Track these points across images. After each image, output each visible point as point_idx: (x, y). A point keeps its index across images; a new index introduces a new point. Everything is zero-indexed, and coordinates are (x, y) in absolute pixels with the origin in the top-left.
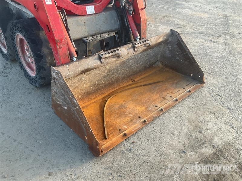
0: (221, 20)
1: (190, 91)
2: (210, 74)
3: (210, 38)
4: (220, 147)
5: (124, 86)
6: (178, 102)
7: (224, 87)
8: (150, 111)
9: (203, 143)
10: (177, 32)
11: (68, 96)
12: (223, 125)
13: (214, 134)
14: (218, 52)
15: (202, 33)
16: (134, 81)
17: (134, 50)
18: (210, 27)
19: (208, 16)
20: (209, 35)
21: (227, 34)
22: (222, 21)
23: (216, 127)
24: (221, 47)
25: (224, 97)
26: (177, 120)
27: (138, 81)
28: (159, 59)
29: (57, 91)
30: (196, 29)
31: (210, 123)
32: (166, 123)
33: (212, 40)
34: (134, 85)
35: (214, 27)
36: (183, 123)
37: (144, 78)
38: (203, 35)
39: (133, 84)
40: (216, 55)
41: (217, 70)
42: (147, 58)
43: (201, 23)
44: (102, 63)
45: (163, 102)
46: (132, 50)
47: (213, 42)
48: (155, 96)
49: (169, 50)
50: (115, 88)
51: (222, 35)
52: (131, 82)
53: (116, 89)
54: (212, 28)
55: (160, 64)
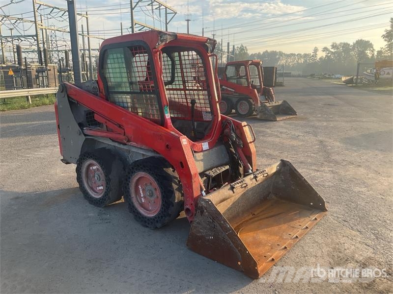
0: (317, 146)
1: (316, 219)
2: (328, 203)
3: (313, 168)
4: (363, 261)
5: (246, 220)
6: (309, 230)
7: (347, 213)
8: (286, 239)
9: (347, 260)
10: (289, 162)
11: (219, 222)
12: (358, 245)
13: (354, 252)
14: (328, 181)
15: (301, 163)
16: (254, 214)
17: (256, 180)
18: (307, 156)
19: (301, 143)
20: (311, 164)
21: (330, 162)
22: (318, 148)
23: (353, 247)
24: (329, 176)
25: (351, 222)
26: (315, 245)
27: (258, 214)
28: (271, 191)
29: (202, 221)
30: (293, 159)
31: (346, 244)
32: (306, 248)
33: (316, 169)
34: (256, 219)
35: (312, 155)
36: (321, 247)
37: (263, 211)
38: (303, 164)
39: (254, 218)
40: (327, 184)
41: (334, 198)
42: (261, 190)
43: (297, 152)
44: (234, 193)
45: (295, 230)
46: (254, 180)
47: (318, 171)
48: (284, 226)
49: (282, 180)
50: (238, 222)
51: (325, 163)
52: (251, 216)
53: (240, 223)
54: (312, 157)
55: (274, 197)
